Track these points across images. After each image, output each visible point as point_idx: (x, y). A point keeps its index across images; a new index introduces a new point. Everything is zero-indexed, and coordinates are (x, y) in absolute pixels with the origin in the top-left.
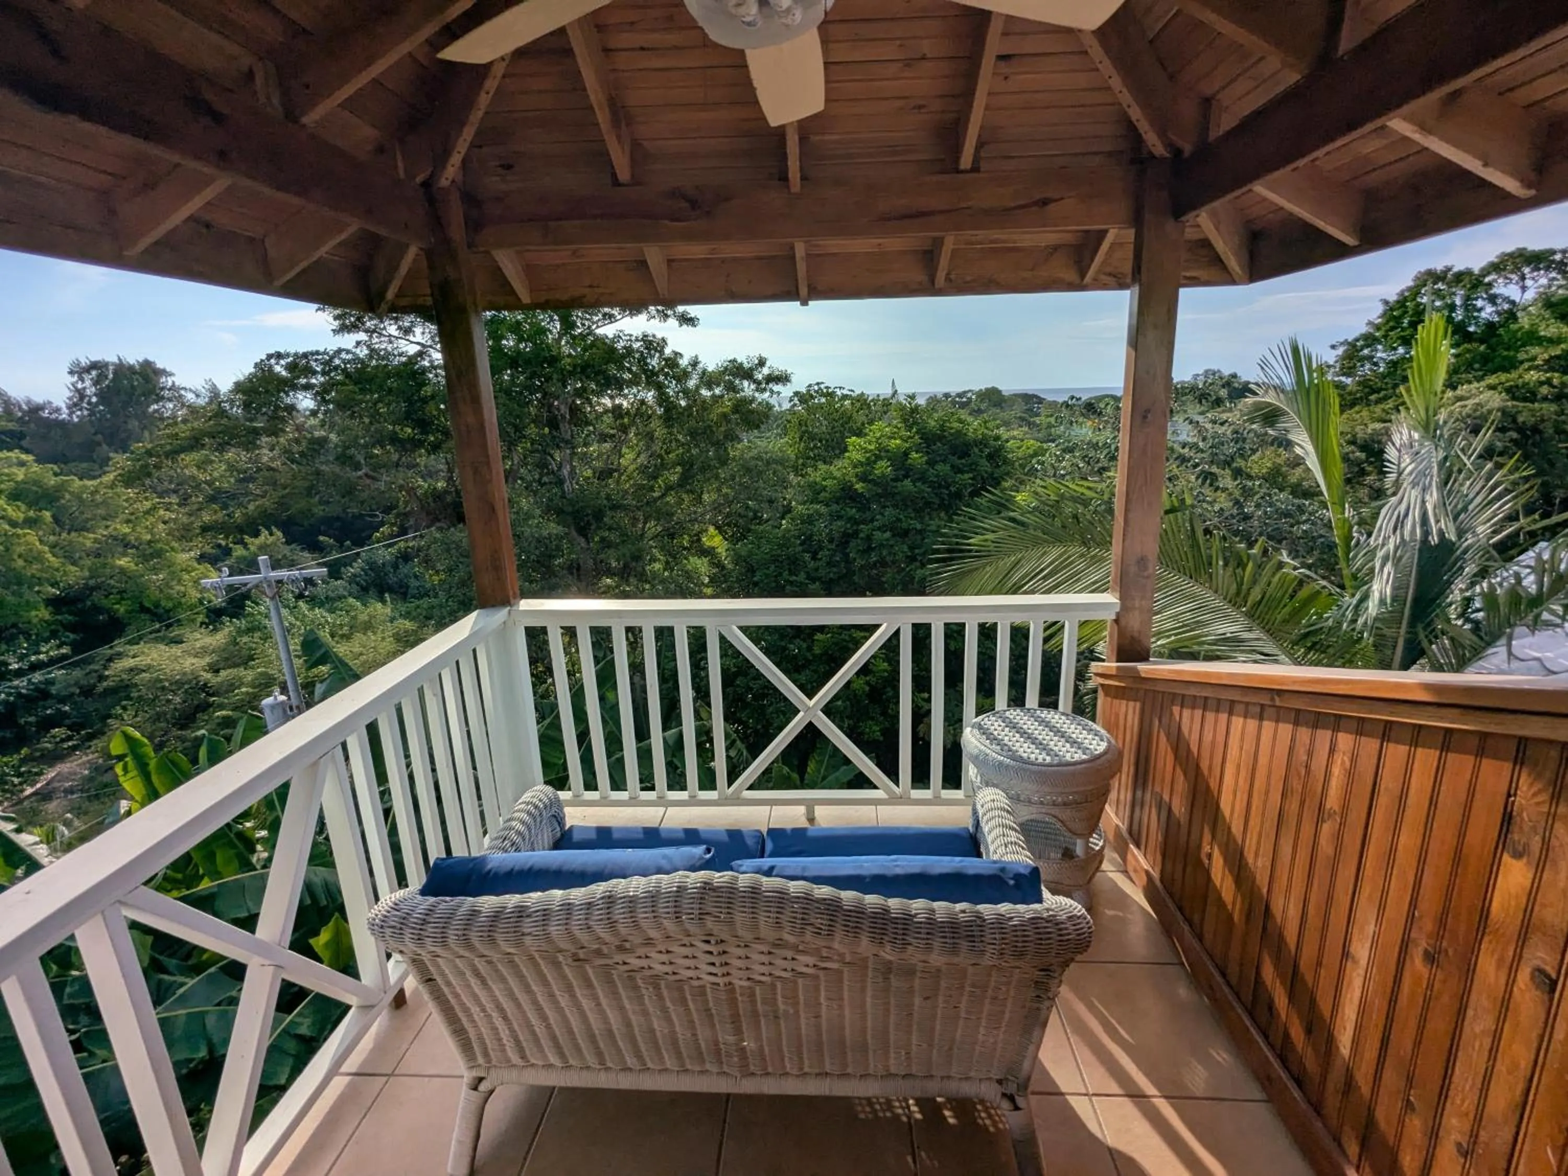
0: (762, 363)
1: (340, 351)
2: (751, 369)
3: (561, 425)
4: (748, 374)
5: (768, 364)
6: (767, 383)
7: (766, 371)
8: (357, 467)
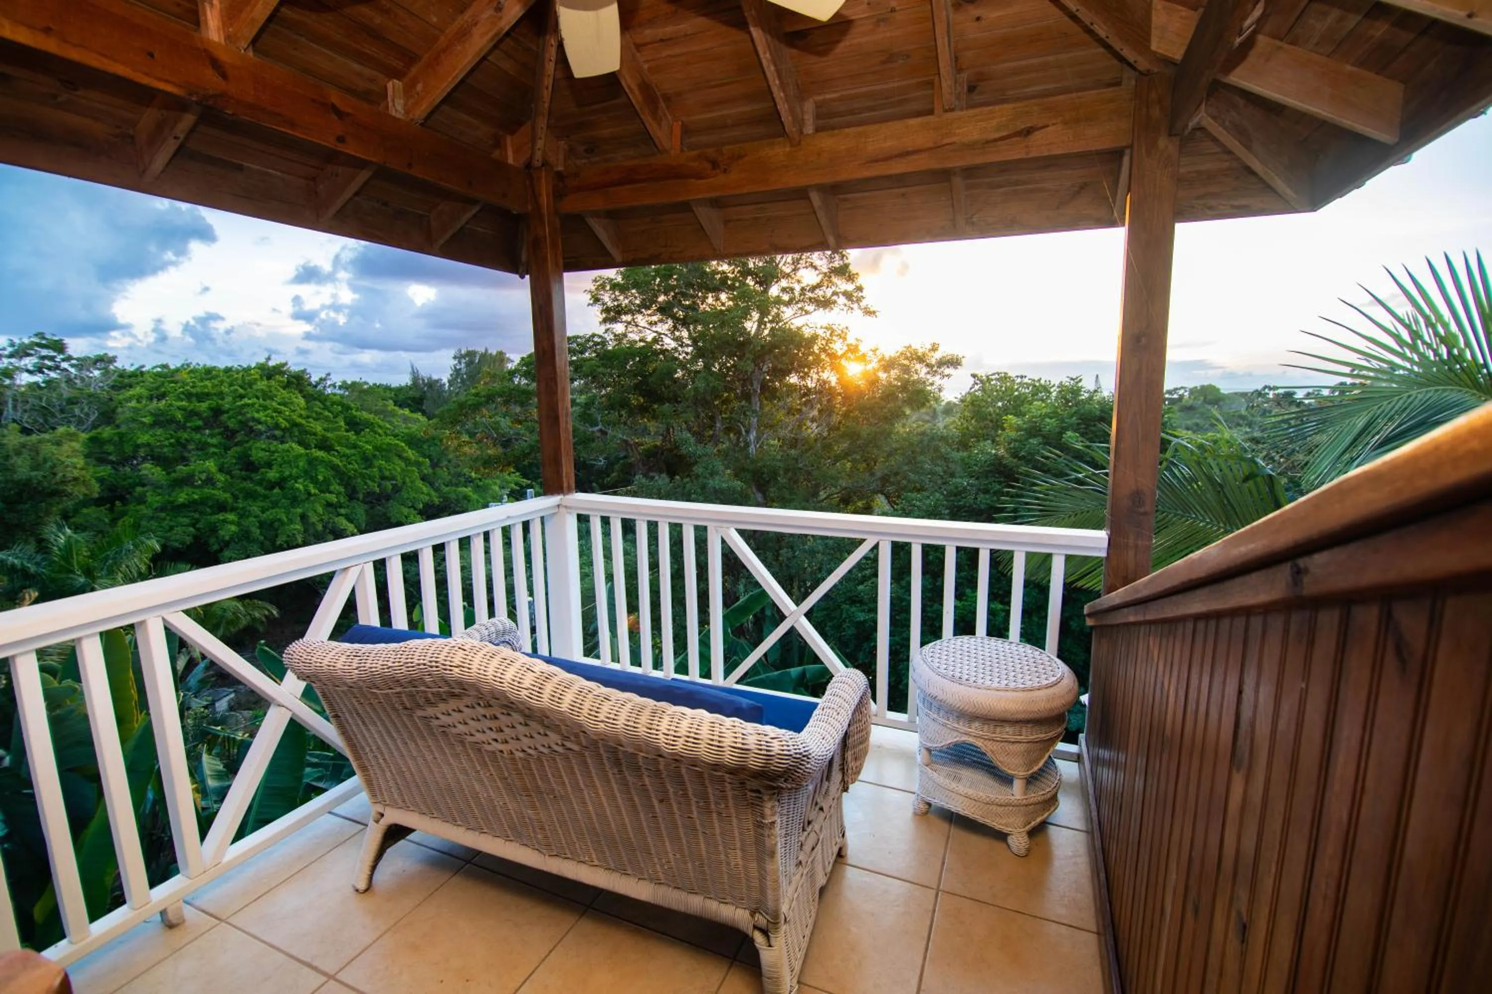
0: (934, 348)
1: (593, 335)
2: (924, 355)
3: (753, 398)
4: (921, 359)
5: (941, 349)
6: (939, 367)
7: (938, 355)
8: (594, 424)
